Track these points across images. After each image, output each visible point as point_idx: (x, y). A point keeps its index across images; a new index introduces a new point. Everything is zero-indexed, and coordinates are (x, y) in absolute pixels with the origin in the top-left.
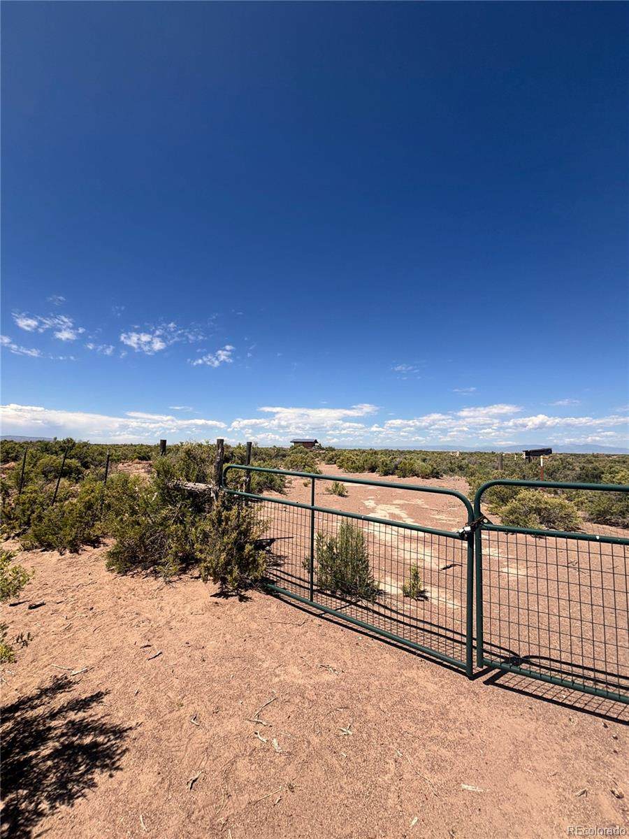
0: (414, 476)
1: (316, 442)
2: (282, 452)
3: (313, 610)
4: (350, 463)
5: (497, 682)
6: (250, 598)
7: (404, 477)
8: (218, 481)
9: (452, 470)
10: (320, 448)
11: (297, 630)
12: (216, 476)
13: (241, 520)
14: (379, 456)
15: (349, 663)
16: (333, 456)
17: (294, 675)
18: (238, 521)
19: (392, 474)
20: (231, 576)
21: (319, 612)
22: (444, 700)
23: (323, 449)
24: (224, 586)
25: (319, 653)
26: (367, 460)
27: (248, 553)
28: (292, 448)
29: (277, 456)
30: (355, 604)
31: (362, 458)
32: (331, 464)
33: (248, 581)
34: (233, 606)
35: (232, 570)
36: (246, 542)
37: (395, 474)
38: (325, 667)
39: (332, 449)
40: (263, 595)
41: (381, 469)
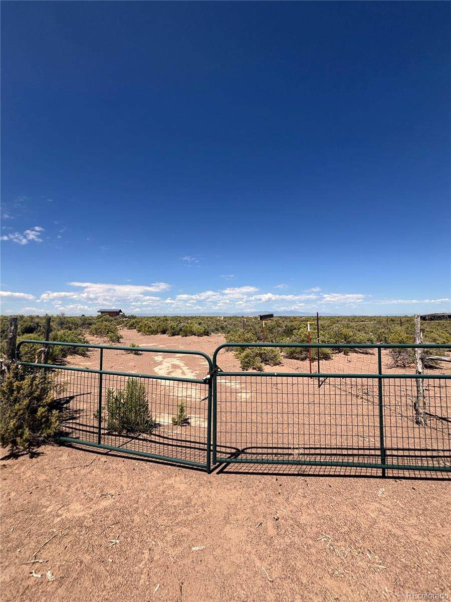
0: (192, 335)
1: (120, 311)
2: (88, 321)
3: (101, 450)
4: (146, 329)
5: (224, 471)
6: (43, 453)
7: (186, 336)
8: (11, 355)
9: (217, 330)
10: (124, 316)
11: (83, 471)
12: (8, 351)
13: (34, 387)
14: (169, 322)
15: (125, 486)
16: (134, 323)
17: (77, 510)
18: (32, 389)
19: (178, 335)
20: (22, 438)
21: (106, 451)
22: (189, 493)
23: (126, 317)
24: (15, 448)
25: (101, 485)
26: (160, 325)
27: (41, 414)
28: (99, 317)
29: (83, 324)
30: (136, 438)
31: (156, 324)
32: (132, 329)
33: (40, 439)
34: (22, 464)
35: (23, 433)
36: (39, 406)
37: (180, 335)
38: (104, 496)
39: (133, 317)
40: (56, 448)
41: (170, 332)
